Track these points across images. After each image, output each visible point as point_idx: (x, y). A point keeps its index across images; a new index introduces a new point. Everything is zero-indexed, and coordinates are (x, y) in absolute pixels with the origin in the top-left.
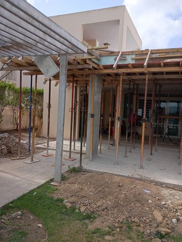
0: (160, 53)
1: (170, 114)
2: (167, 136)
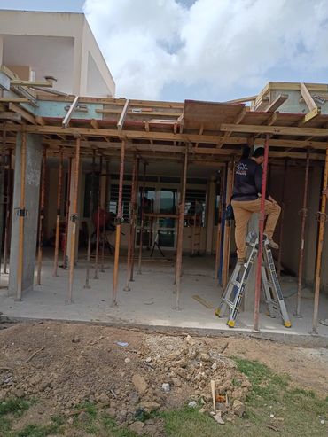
0: (143, 107)
1: (162, 211)
2: (156, 248)
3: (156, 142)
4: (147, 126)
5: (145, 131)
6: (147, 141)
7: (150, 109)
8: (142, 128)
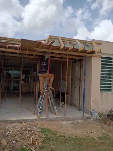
3: (11, 53)
4: (7, 47)
5: (7, 48)
6: (8, 52)
7: (9, 41)
8: (6, 47)
